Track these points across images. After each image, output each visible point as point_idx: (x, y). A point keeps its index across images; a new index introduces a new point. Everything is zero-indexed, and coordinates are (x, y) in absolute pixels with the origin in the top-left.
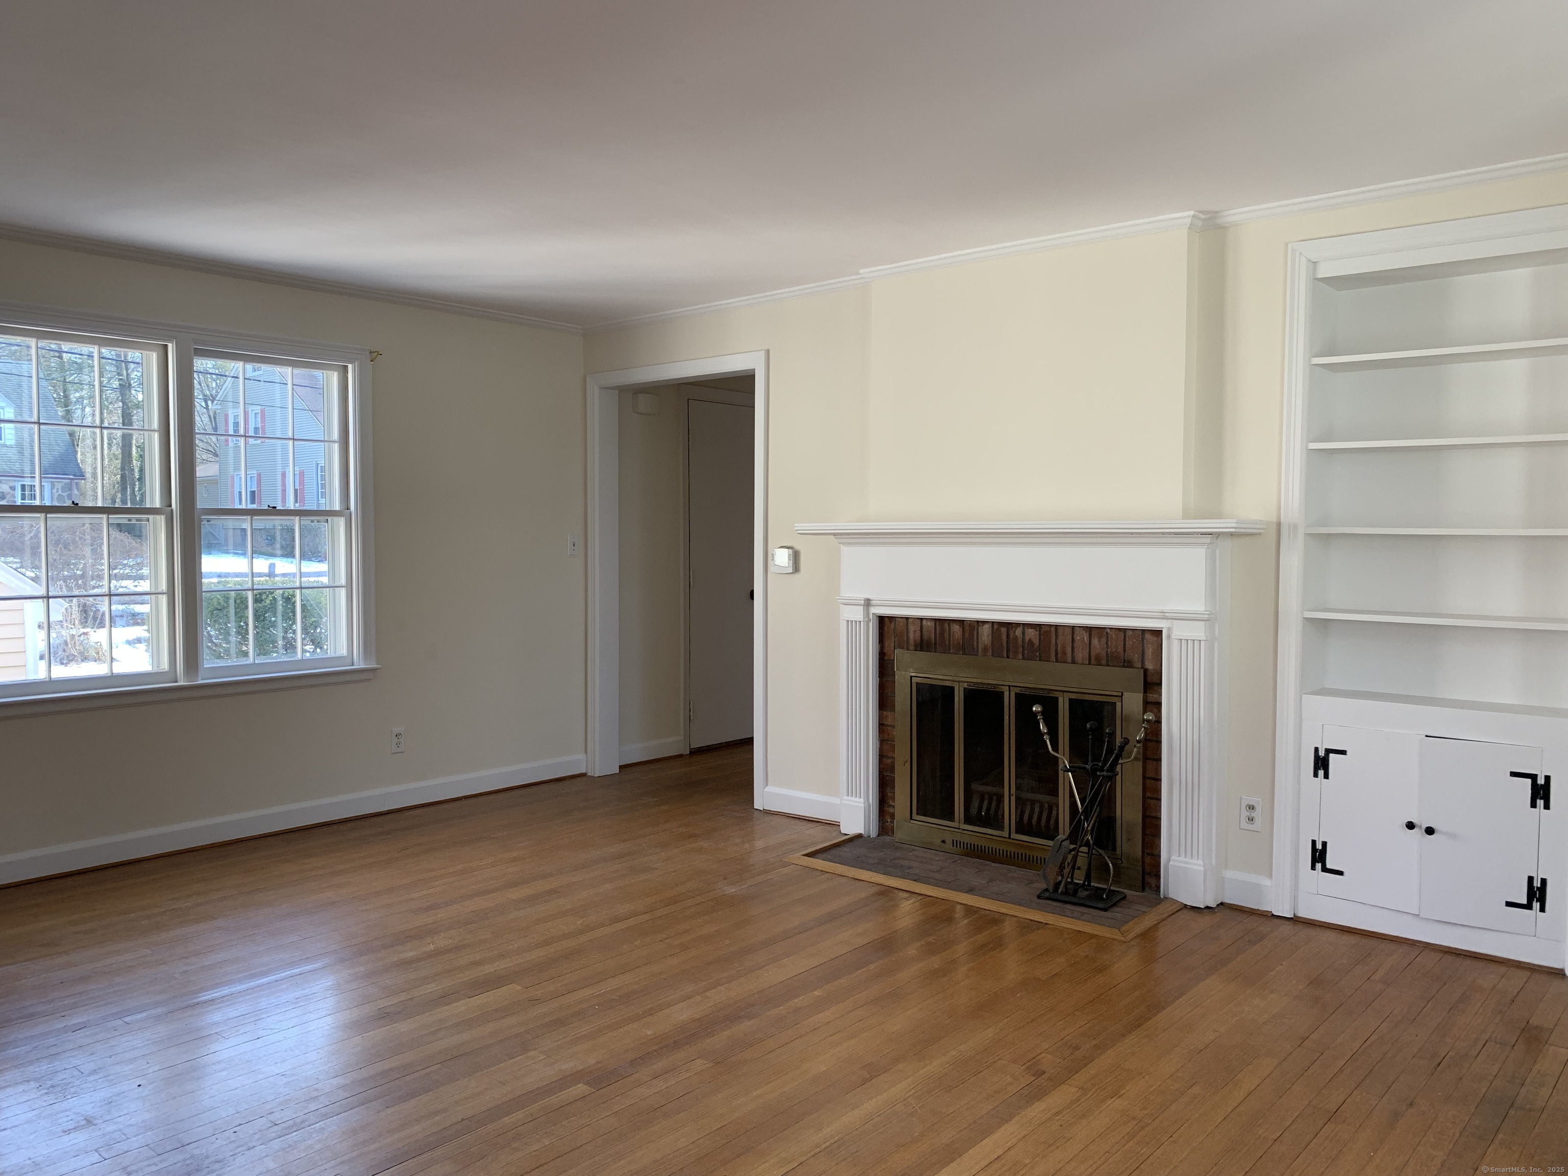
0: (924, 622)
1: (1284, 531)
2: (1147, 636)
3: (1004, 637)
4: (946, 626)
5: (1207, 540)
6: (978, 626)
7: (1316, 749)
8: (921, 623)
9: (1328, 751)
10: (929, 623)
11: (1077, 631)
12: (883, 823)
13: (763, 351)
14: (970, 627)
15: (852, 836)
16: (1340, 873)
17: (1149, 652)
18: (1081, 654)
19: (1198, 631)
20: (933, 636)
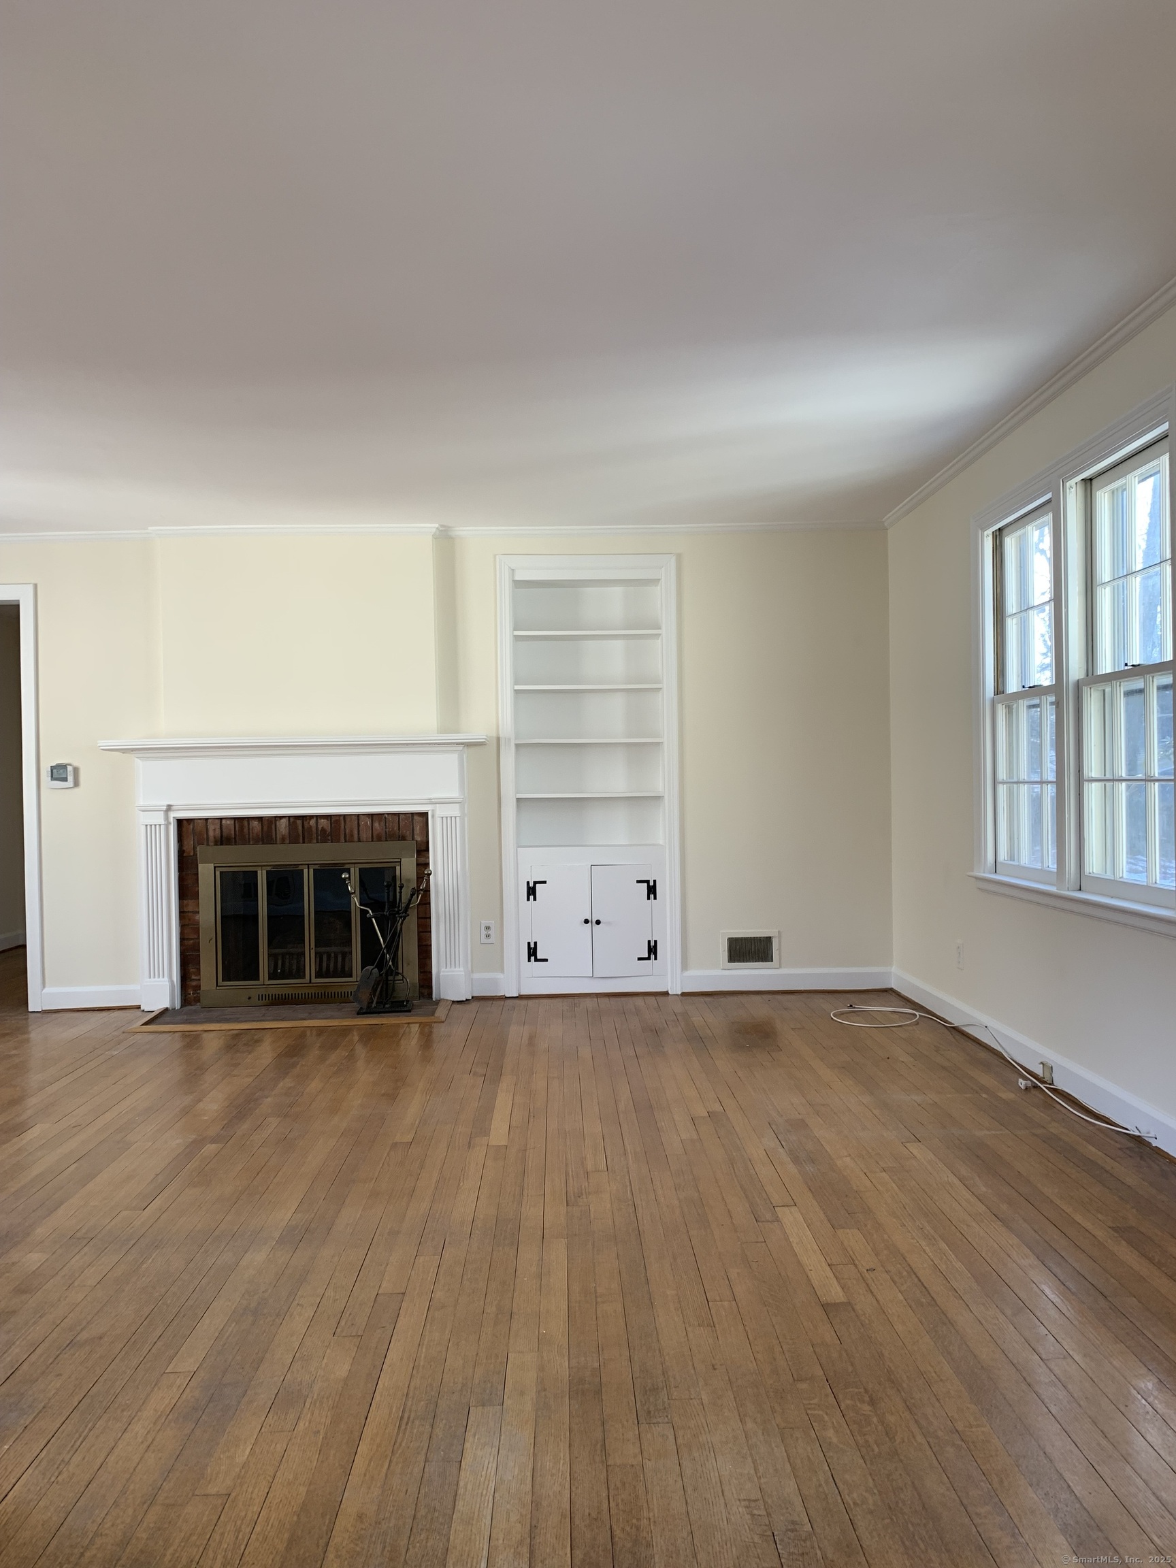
0: (224, 822)
1: (502, 742)
2: (416, 817)
3: (300, 827)
4: (245, 823)
5: (461, 748)
6: (276, 820)
7: (528, 883)
8: (221, 822)
9: (535, 883)
10: (228, 822)
11: (362, 818)
12: (186, 996)
13: (32, 585)
14: (268, 823)
15: (158, 1012)
16: (546, 960)
17: (417, 829)
18: (365, 835)
19: (454, 811)
20: (233, 832)
